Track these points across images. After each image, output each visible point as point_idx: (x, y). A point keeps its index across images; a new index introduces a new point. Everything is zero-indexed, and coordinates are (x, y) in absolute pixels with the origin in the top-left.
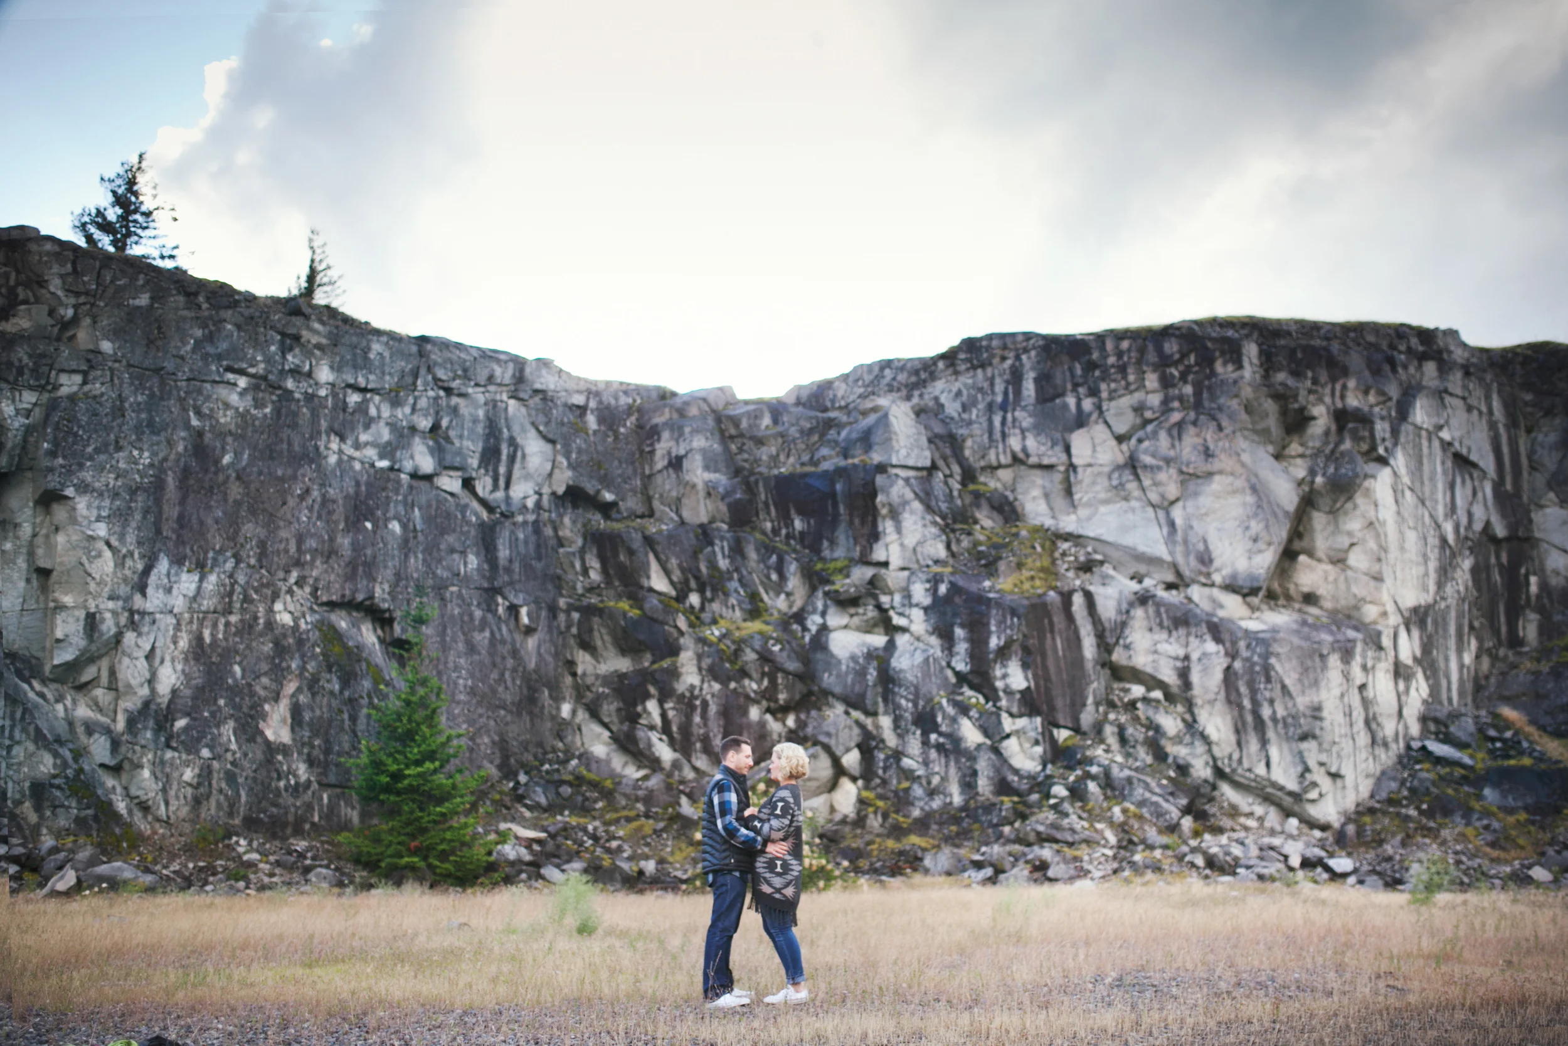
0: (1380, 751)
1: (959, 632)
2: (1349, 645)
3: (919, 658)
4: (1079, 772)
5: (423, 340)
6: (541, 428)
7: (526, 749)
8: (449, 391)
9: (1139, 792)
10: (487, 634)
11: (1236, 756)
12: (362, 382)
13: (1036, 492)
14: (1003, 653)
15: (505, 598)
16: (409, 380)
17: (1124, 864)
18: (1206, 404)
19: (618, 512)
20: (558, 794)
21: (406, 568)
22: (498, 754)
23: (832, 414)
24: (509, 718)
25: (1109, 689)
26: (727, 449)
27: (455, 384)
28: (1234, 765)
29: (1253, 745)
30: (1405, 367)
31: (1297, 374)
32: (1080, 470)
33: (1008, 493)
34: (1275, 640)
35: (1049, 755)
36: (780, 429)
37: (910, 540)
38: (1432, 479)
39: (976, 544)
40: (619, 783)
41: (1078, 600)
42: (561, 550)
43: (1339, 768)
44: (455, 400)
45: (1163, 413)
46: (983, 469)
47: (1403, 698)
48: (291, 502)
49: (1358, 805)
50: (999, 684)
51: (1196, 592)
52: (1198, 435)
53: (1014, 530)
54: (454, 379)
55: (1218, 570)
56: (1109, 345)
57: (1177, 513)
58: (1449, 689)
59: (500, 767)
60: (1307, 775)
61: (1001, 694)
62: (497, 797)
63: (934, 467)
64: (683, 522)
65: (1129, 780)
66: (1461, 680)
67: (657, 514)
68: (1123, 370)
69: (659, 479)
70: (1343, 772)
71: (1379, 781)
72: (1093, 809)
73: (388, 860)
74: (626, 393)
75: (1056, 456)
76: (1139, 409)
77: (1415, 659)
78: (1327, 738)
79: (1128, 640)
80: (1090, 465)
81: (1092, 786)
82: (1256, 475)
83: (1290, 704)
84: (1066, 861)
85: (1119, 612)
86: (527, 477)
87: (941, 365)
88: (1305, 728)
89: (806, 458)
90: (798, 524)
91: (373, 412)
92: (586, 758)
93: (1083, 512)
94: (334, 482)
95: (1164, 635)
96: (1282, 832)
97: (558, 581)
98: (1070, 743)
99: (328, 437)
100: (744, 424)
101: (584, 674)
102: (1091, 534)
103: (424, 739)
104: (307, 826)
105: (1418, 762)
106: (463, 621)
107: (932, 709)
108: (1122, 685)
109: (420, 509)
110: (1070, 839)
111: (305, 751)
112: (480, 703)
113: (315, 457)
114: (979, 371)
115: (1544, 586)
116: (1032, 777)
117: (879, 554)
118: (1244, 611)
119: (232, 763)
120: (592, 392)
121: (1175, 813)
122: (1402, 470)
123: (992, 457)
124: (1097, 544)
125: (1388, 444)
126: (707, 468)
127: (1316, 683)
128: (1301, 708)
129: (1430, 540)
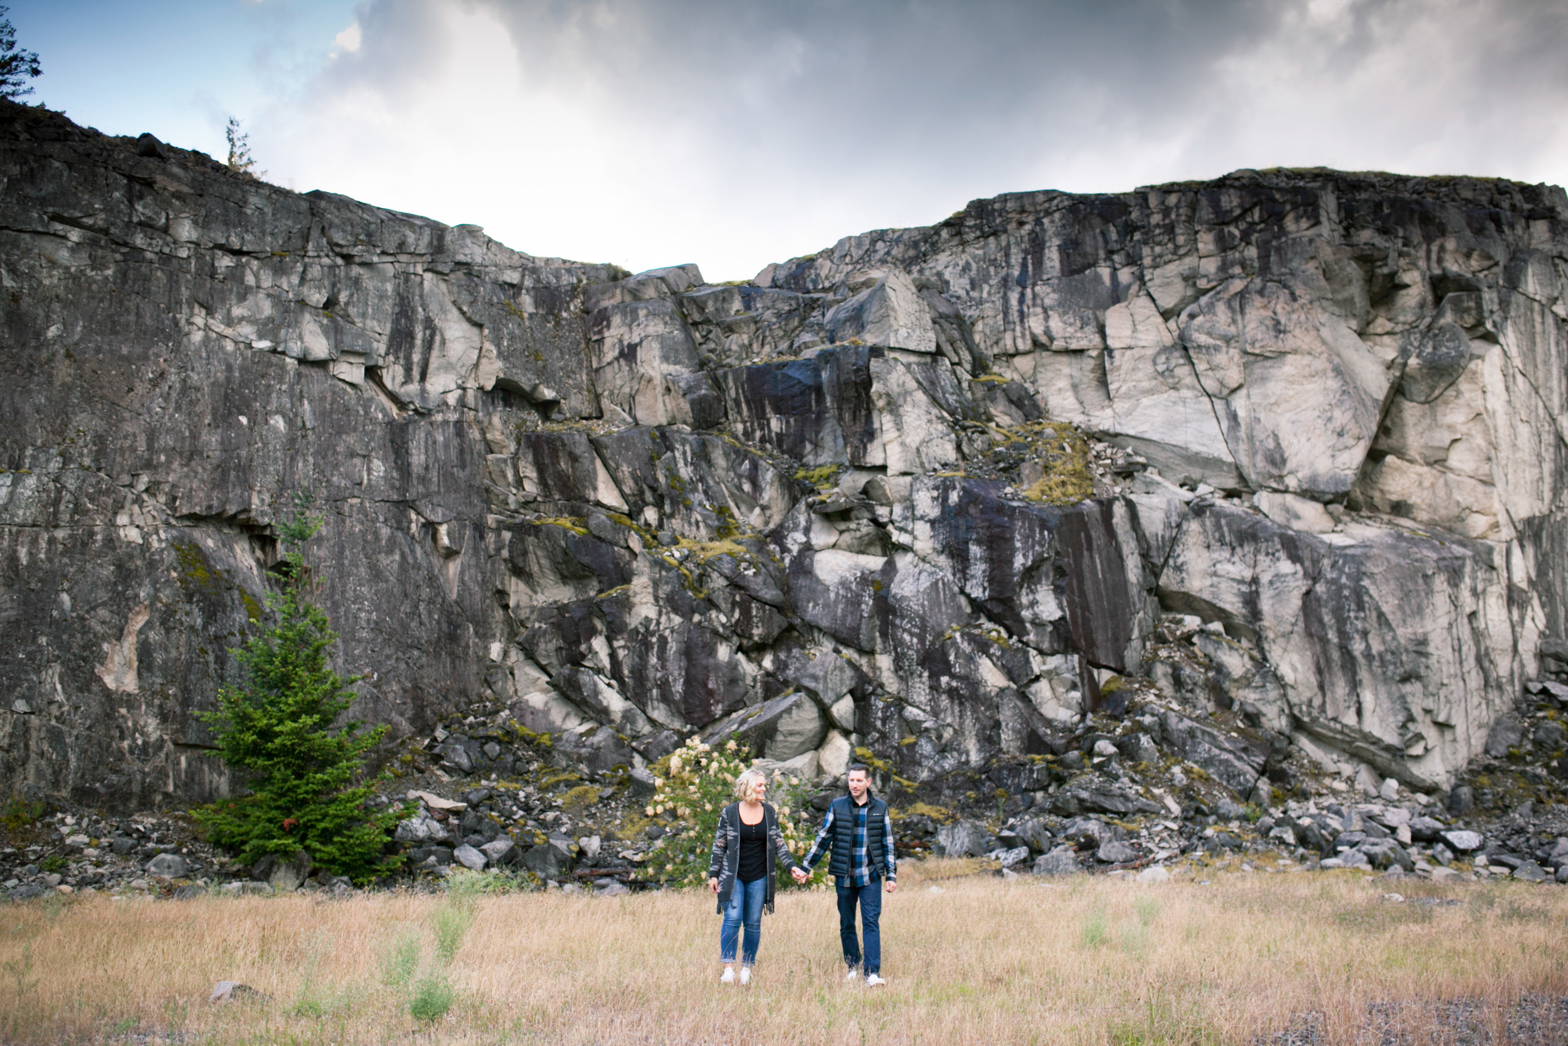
0: (1494, 695)
1: (975, 550)
2: (1457, 563)
3: (925, 582)
4: (1127, 723)
5: (317, 195)
6: (465, 309)
7: (446, 698)
8: (348, 259)
9: (1204, 748)
10: (397, 557)
11: (1317, 702)
12: (235, 242)
13: (1063, 383)
14: (1031, 575)
15: (418, 513)
16: (297, 242)
17: (1194, 840)
18: (1275, 269)
19: (560, 412)
20: (484, 753)
21: (293, 473)
22: (410, 705)
23: (816, 295)
24: (424, 660)
25: (1157, 620)
26: (689, 337)
27: (355, 251)
28: (1315, 713)
29: (1341, 688)
30: (1512, 227)
31: (1384, 231)
32: (1116, 354)
33: (1027, 385)
34: (1368, 557)
35: (1089, 702)
36: (753, 313)
37: (913, 439)
38: (1546, 362)
39: (991, 444)
40: (559, 739)
41: (1119, 509)
42: (490, 457)
43: (1449, 716)
44: (356, 270)
45: (1221, 281)
46: (996, 357)
47: (1518, 629)
48: (140, 388)
49: (1470, 762)
50: (1026, 614)
51: (1263, 500)
52: (1265, 307)
53: (1037, 428)
54: (355, 245)
55: (1290, 473)
56: (1153, 201)
57: (1239, 403)
58: (1566, 619)
59: (412, 721)
60: (1410, 725)
61: (1028, 625)
62: (409, 757)
63: (939, 353)
64: (637, 423)
65: (1191, 733)
67: (607, 416)
68: (1170, 229)
69: (609, 373)
70: (1453, 723)
71: (1494, 731)
72: (1147, 769)
73: (254, 842)
74: (569, 271)
75: (1088, 339)
76: (1190, 278)
77: (1530, 581)
78: (1434, 679)
79: (1180, 560)
80: (1130, 348)
81: (1145, 740)
82: (1339, 355)
83: (1389, 638)
84: (1117, 836)
85: (1168, 525)
86: (448, 367)
87: (945, 234)
88: (1408, 667)
89: (784, 345)
90: (775, 424)
91: (250, 280)
92: (519, 708)
93: (1120, 406)
94: (197, 365)
95: (1226, 554)
96: (1379, 797)
97: (487, 495)
98: (1113, 686)
99: (192, 309)
100: (710, 308)
101: (518, 606)
102: (1132, 432)
103: (303, 686)
104: (158, 798)
105: (1540, 709)
106: (365, 541)
107: (943, 645)
108: (1171, 616)
109: (310, 401)
110: (1122, 808)
111: (157, 702)
112: (387, 642)
113: (175, 334)
114: (991, 239)
116: (1068, 729)
117: (875, 456)
118: (1326, 523)
119: (57, 719)
120: (528, 266)
121: (1251, 774)
122: (1513, 351)
123: (1008, 342)
124: (1138, 443)
125: (1497, 317)
126: (666, 358)
127: (1419, 611)
128: (1403, 641)
129: (1545, 436)
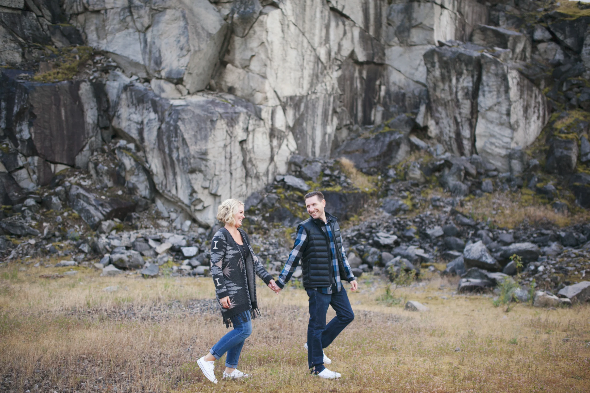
0: (252, 181)
2: (235, 115)
13: (93, 27)
14: (20, 116)
29: (171, 176)
32: (108, 12)
33: (80, 28)
34: (183, 110)
38: (312, 20)
41: (84, 86)
43: (217, 190)
46: (71, 15)
47: (276, 150)
50: (18, 136)
51: (154, 83)
55: (164, 69)
57: (149, 35)
58: (313, 146)
60: (194, 195)
61: (19, 142)
63: (27, 9)
65: (79, 196)
66: (323, 141)
70: (220, 193)
71: (249, 199)
72: (49, 213)
77: (288, 127)
78: (210, 172)
79: (119, 113)
80: (113, 8)
83: (186, 151)
85: (117, 96)
88: (195, 166)
93: (109, 37)
95: (133, 109)
98: (63, 173)
102: (112, 51)
105: (276, 188)
108: (117, 140)
110: (19, 233)
115: (388, 92)
118: (176, 94)
121: (100, 217)
122: (290, 13)
123: (75, 8)
124: (114, 56)
127: (206, 138)
128: (192, 153)
129: (307, 57)
